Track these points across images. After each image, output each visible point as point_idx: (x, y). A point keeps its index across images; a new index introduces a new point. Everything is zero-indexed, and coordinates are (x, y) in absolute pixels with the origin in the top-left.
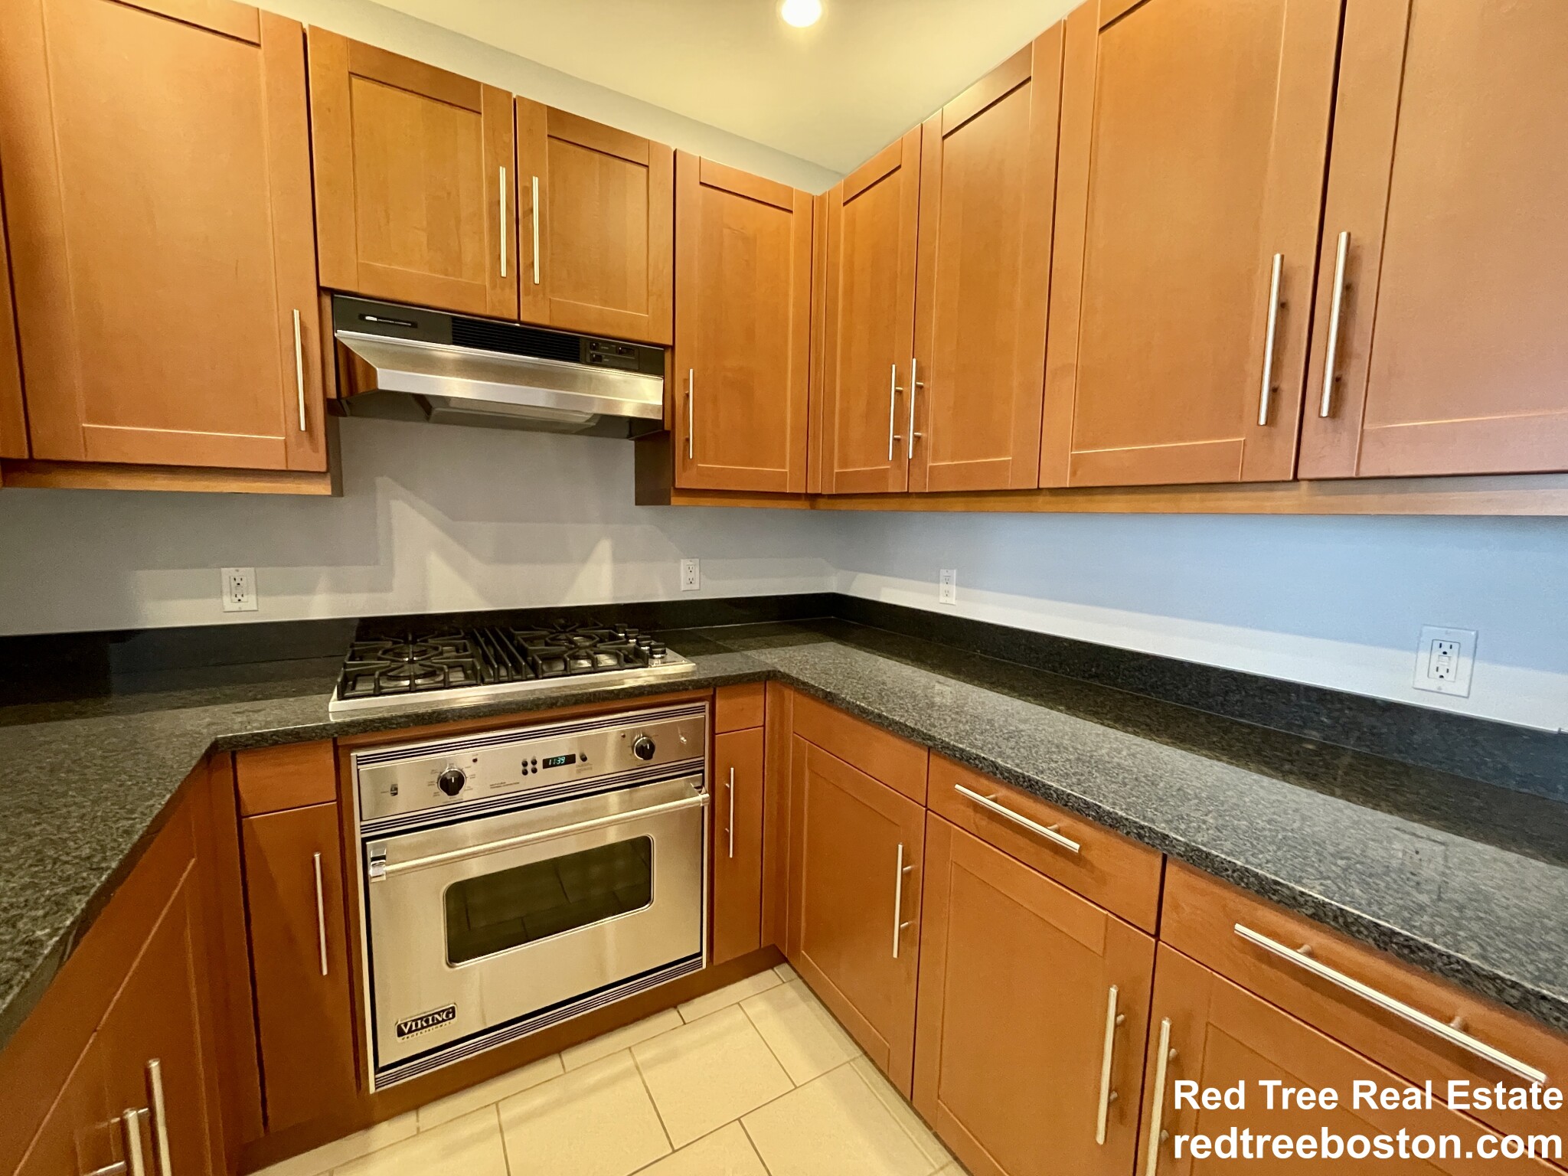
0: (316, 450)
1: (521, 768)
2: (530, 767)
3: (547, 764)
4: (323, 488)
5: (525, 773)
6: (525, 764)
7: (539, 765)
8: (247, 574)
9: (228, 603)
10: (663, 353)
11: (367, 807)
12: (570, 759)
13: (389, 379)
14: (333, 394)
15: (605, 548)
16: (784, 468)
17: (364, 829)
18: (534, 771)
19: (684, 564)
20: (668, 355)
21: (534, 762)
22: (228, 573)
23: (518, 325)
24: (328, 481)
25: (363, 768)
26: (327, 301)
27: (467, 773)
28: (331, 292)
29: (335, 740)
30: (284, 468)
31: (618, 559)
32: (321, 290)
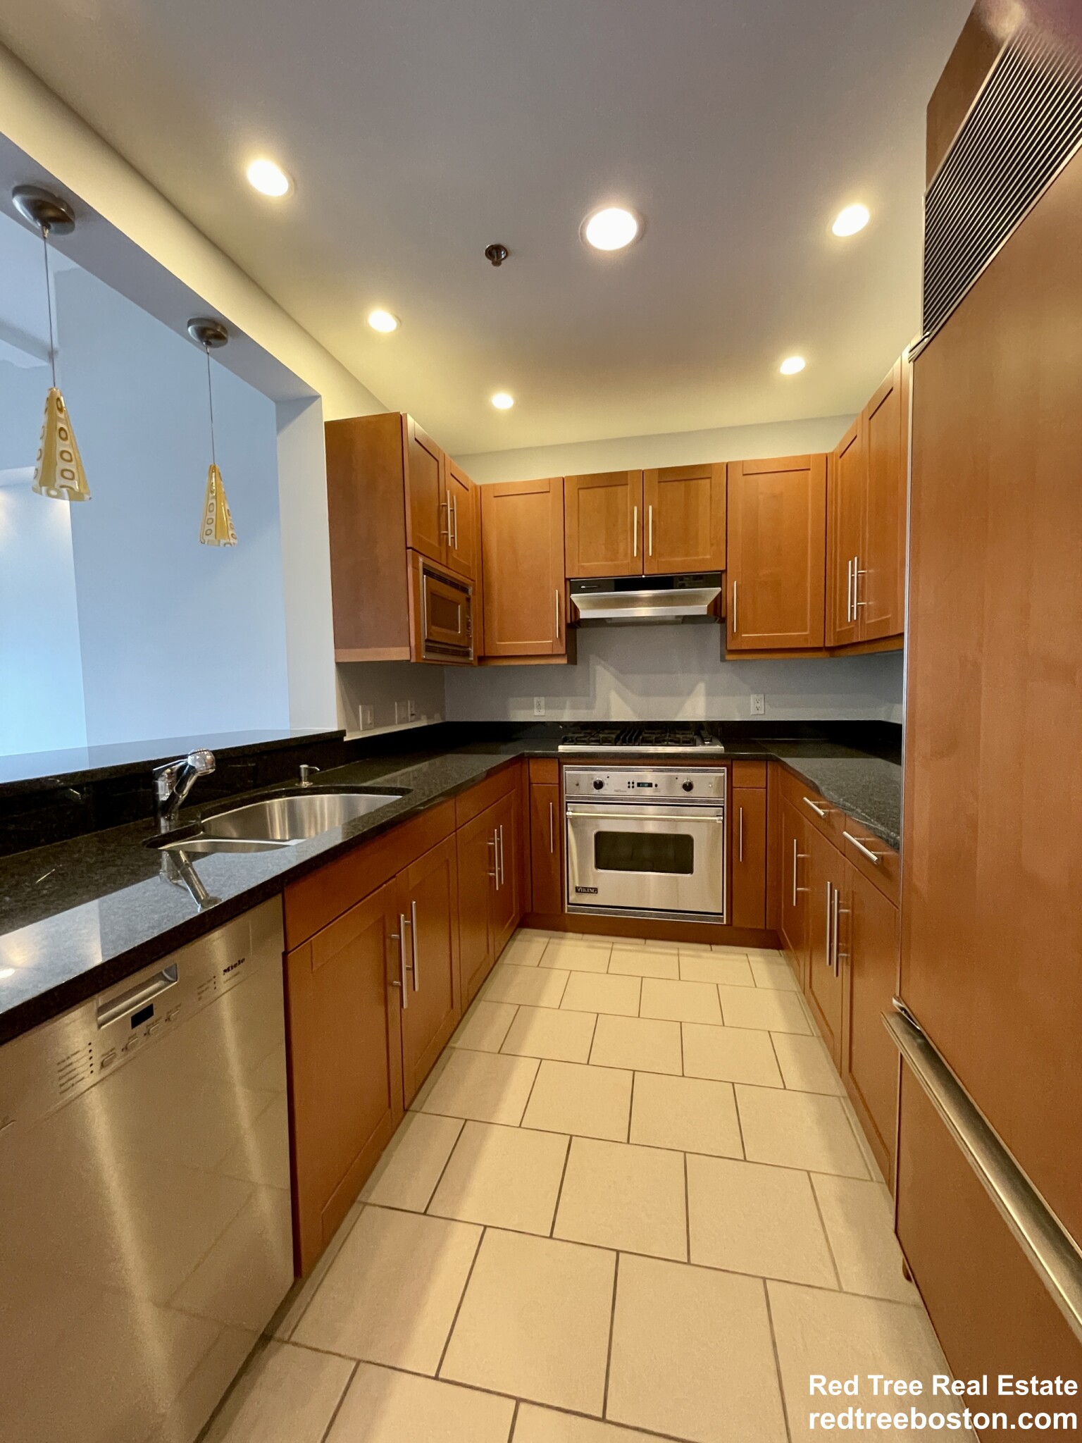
0: (562, 645)
1: (628, 785)
2: (631, 785)
3: (639, 785)
4: (564, 661)
5: (629, 787)
6: (629, 783)
7: (636, 785)
8: (542, 700)
9: (536, 713)
10: (721, 575)
11: (570, 791)
12: (650, 785)
13: (584, 614)
14: (569, 621)
15: (701, 688)
16: (806, 631)
17: (568, 797)
18: (633, 787)
19: (753, 698)
20: (724, 576)
21: (633, 783)
22: (536, 699)
23: (643, 576)
24: (566, 657)
25: (567, 772)
26: (568, 583)
27: (605, 782)
28: (569, 579)
29: (559, 759)
30: (550, 653)
31: (710, 693)
32: (566, 580)
